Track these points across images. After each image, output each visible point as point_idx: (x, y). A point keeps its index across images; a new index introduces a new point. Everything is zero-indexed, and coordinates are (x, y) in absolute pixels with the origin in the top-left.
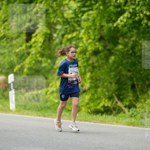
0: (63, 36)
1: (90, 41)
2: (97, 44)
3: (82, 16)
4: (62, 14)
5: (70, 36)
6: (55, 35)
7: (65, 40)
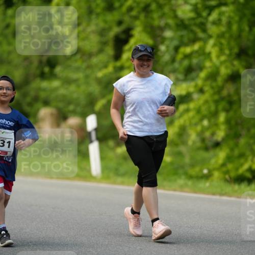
0: (177, 49)
1: (223, 58)
2: (236, 63)
3: (209, 14)
4: (174, 11)
5: (188, 50)
6: (163, 48)
7: (180, 56)
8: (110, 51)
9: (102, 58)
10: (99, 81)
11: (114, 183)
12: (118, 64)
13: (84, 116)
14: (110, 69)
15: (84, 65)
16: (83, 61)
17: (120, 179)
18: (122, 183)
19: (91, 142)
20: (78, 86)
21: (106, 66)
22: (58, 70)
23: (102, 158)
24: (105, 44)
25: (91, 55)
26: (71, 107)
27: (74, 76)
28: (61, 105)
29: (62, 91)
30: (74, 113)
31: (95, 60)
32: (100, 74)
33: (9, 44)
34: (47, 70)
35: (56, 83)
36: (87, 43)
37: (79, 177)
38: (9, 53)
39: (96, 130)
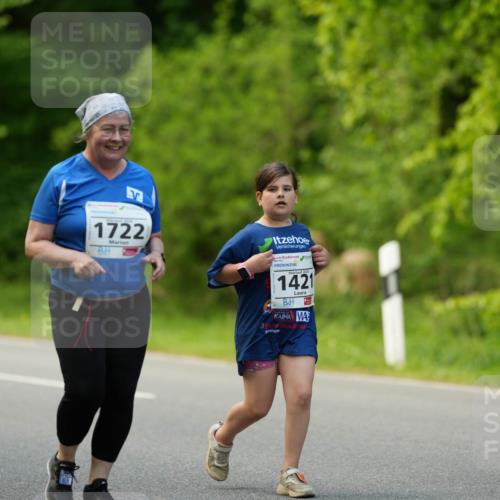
8: (432, 117)
9: (417, 131)
10: (408, 177)
11: (430, 378)
12: (446, 142)
13: (375, 245)
14: (430, 153)
15: (380, 147)
16: (378, 138)
17: (442, 372)
18: (446, 379)
19: (387, 296)
20: (368, 188)
21: (422, 148)
22: (328, 155)
23: (409, 330)
24: (423, 103)
25: (393, 126)
26: (352, 229)
27: (359, 166)
28: (331, 225)
29: (335, 198)
30: (357, 239)
31: (401, 136)
32: (409, 163)
33: (235, 104)
34: (305, 155)
35: (323, 182)
36: (387, 102)
37: (361, 366)
38: (235, 123)
39: (398, 272)
